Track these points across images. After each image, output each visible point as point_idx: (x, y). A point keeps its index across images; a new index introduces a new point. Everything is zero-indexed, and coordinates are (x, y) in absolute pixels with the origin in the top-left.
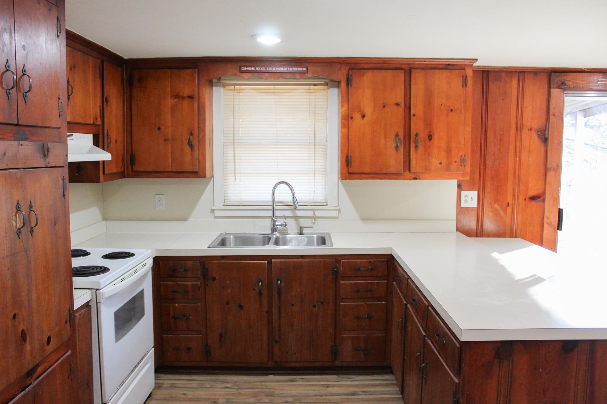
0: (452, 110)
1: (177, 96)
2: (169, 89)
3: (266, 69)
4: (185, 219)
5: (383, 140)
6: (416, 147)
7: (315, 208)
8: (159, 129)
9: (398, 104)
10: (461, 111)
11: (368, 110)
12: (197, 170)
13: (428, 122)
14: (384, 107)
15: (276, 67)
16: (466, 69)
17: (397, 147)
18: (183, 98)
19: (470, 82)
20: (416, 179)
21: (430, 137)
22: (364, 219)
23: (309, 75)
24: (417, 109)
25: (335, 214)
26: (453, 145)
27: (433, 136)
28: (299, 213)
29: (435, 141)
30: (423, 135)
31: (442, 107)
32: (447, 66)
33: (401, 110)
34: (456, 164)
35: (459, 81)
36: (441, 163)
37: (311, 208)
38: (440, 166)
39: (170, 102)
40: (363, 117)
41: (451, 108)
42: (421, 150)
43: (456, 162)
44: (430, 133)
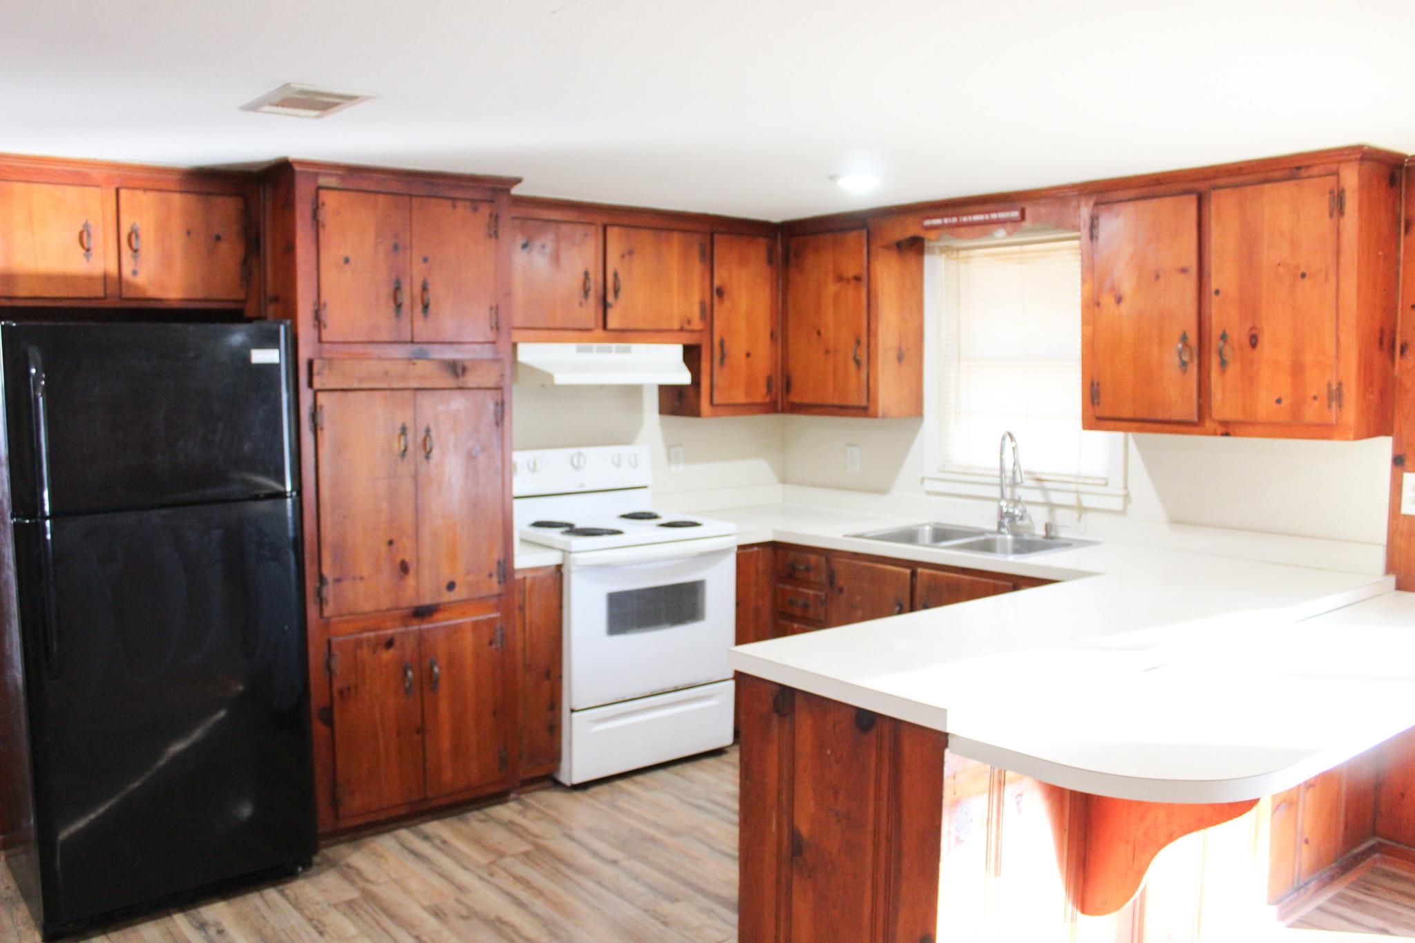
0: (1303, 275)
1: (840, 279)
2: (831, 267)
3: (958, 219)
4: (882, 491)
5: (1155, 349)
6: (1223, 363)
7: (1082, 488)
8: (819, 333)
9: (1184, 270)
10: (1326, 276)
11: (1127, 288)
12: (864, 403)
13: (1250, 306)
14: (1157, 277)
15: (972, 214)
16: (1340, 171)
17: (1184, 364)
18: (848, 280)
19: (1351, 204)
20: (1227, 434)
21: (1254, 341)
22: (1176, 521)
23: (1027, 224)
24: (1223, 276)
25: (1117, 504)
26: (1309, 358)
27: (1259, 340)
28: (1056, 498)
29: (1266, 348)
30: (1238, 335)
31: (1281, 270)
32: (1295, 171)
33: (1191, 282)
34: (1316, 403)
35: (1324, 203)
36: (1279, 401)
37: (1072, 487)
38: (1278, 406)
39: (832, 288)
40: (1119, 300)
41: (1303, 270)
42: (1233, 369)
43: (1315, 398)
44: (1254, 332)
